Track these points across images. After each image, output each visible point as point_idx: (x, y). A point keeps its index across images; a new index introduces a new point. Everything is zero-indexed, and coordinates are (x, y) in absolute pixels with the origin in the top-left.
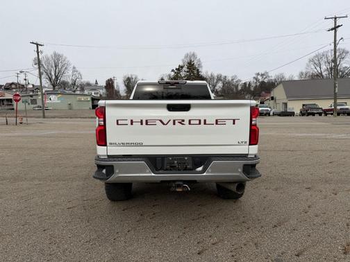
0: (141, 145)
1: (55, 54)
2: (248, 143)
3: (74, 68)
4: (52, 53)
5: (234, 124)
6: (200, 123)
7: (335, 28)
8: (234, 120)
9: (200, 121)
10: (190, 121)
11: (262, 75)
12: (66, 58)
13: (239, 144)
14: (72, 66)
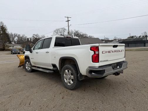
7: (68, 21)
11: (36, 35)
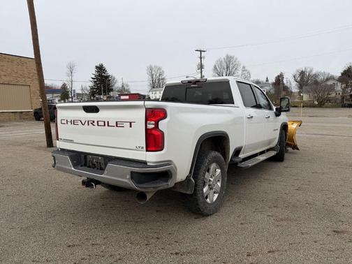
0: (71, 141)
1: (227, 57)
2: (145, 148)
3: (244, 67)
4: (224, 56)
5: (131, 126)
6: (105, 125)
8: (131, 123)
9: (104, 122)
10: (98, 122)
12: (236, 59)
13: (138, 149)
14: (242, 66)
